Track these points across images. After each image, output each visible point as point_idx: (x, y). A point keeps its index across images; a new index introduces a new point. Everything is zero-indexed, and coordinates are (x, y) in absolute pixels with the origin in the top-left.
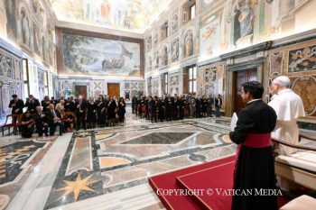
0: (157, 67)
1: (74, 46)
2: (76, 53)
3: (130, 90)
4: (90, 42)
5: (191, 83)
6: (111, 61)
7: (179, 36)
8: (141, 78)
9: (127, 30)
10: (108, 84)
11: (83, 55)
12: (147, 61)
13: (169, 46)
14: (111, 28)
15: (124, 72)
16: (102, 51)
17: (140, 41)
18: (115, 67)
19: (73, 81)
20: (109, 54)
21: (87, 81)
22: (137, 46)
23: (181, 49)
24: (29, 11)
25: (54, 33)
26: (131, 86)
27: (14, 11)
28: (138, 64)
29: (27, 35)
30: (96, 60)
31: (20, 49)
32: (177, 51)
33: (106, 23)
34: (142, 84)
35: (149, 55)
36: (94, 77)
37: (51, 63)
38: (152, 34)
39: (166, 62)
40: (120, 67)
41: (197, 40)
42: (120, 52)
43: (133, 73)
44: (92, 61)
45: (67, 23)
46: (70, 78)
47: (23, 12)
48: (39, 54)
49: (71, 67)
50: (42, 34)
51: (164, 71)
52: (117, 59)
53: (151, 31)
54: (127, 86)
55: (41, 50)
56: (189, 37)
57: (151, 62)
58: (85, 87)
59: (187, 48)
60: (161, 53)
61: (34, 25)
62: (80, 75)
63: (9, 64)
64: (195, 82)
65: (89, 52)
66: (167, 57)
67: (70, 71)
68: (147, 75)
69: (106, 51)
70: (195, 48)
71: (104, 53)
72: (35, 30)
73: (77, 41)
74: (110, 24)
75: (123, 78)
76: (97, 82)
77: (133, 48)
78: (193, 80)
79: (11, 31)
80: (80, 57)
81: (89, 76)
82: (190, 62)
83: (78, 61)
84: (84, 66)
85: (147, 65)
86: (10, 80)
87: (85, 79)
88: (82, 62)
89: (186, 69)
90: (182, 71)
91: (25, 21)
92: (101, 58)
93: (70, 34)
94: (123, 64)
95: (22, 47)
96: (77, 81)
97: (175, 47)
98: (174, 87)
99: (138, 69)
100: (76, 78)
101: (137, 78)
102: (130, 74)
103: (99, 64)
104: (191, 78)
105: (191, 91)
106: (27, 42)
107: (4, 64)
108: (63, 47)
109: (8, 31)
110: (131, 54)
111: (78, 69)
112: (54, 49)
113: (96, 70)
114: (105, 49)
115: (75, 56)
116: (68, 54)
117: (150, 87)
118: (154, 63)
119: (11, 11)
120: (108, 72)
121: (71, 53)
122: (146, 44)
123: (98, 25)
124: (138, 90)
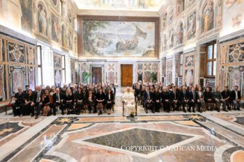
0: (171, 46)
1: (92, 31)
2: (93, 38)
3: (143, 71)
4: (106, 25)
5: (210, 63)
6: (124, 42)
7: (197, 7)
8: (155, 59)
9: (141, 9)
10: (122, 65)
11: (99, 39)
12: (162, 40)
13: (184, 21)
14: (126, 9)
15: (137, 53)
16: (116, 33)
17: (155, 20)
18: (129, 48)
19: (91, 63)
20: (123, 36)
21: (102, 63)
22: (152, 25)
23: (198, 24)
24: (47, 4)
25: (76, 21)
26: (145, 67)
27: (30, 5)
28: (153, 44)
29: (44, 25)
30: (111, 43)
31: (35, 38)
32: (194, 26)
33: (121, 6)
34: (156, 64)
35: (165, 33)
36: (108, 59)
37: (71, 48)
38: (168, 10)
39: (181, 40)
40: (133, 48)
41: (219, 8)
42: (133, 33)
43: (146, 54)
44: (107, 44)
45: (86, 11)
46: (88, 61)
47: (41, 6)
48: (57, 41)
49: (89, 51)
50: (61, 24)
51: (179, 50)
52: (131, 39)
53: (166, 7)
54: (140, 67)
55: (59, 37)
56: (208, 6)
57: (166, 41)
58: (100, 69)
59: (206, 21)
60: (176, 29)
61: (53, 16)
62: (96, 57)
63: (22, 51)
64: (215, 63)
65: (104, 36)
66: (182, 34)
67: (88, 54)
68: (162, 55)
69: (120, 33)
70: (216, 19)
71: (119, 36)
72: (54, 20)
73: (95, 26)
74: (125, 6)
75: (137, 59)
76: (111, 64)
77: (148, 27)
78: (213, 60)
79: (26, 23)
80: (97, 40)
81: (104, 58)
82: (209, 38)
83: (95, 45)
84: (100, 49)
85: (162, 45)
86: (23, 65)
87: (101, 61)
88: (98, 45)
89: (205, 47)
90: (198, 49)
91: (42, 13)
92: (115, 41)
93: (88, 21)
94: (136, 45)
95: (37, 36)
96: (94, 63)
97: (191, 21)
98: (189, 68)
99: (152, 49)
100: (92, 61)
101: (151, 59)
102: (144, 55)
103: (113, 46)
104: (211, 58)
105: (210, 74)
106: (44, 31)
107: (16, 52)
108: (83, 33)
109: (22, 23)
110: (145, 34)
111: (95, 52)
112: (75, 35)
113: (110, 53)
114: (119, 31)
115: (93, 40)
116: (87, 39)
117: (164, 68)
118: (169, 42)
119: (26, 6)
120: (122, 54)
121: (89, 37)
122: (162, 21)
123: (113, 9)
124: (151, 71)
